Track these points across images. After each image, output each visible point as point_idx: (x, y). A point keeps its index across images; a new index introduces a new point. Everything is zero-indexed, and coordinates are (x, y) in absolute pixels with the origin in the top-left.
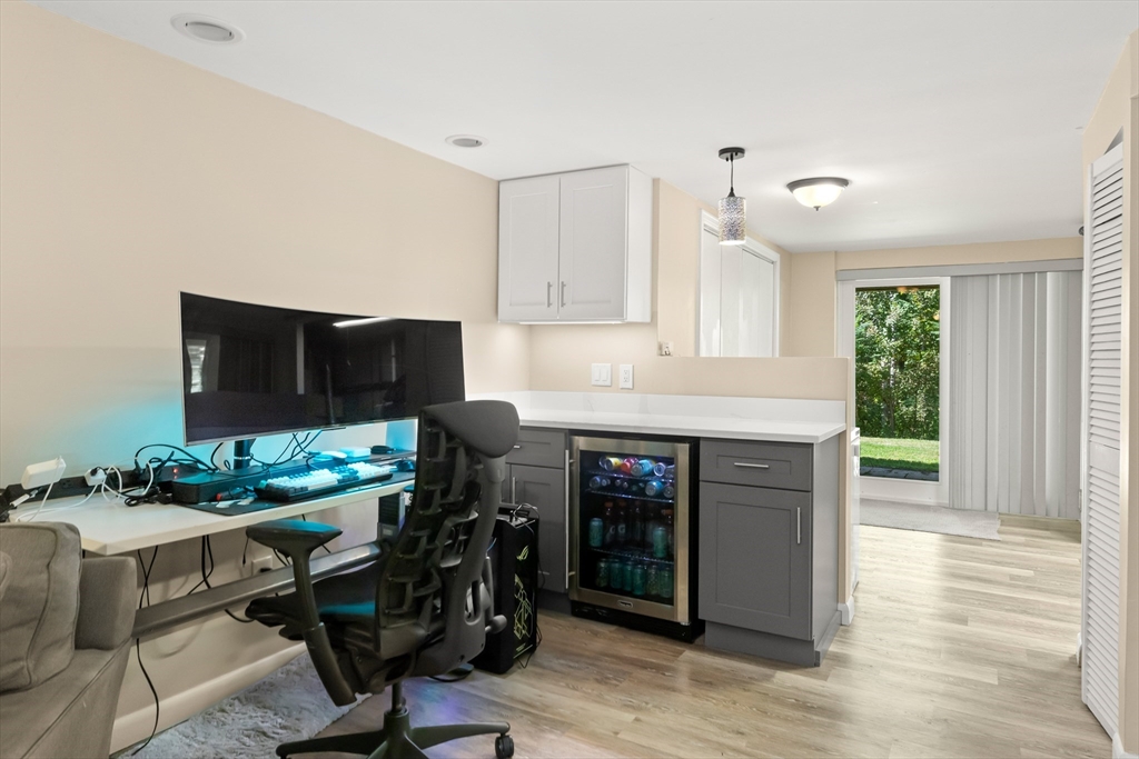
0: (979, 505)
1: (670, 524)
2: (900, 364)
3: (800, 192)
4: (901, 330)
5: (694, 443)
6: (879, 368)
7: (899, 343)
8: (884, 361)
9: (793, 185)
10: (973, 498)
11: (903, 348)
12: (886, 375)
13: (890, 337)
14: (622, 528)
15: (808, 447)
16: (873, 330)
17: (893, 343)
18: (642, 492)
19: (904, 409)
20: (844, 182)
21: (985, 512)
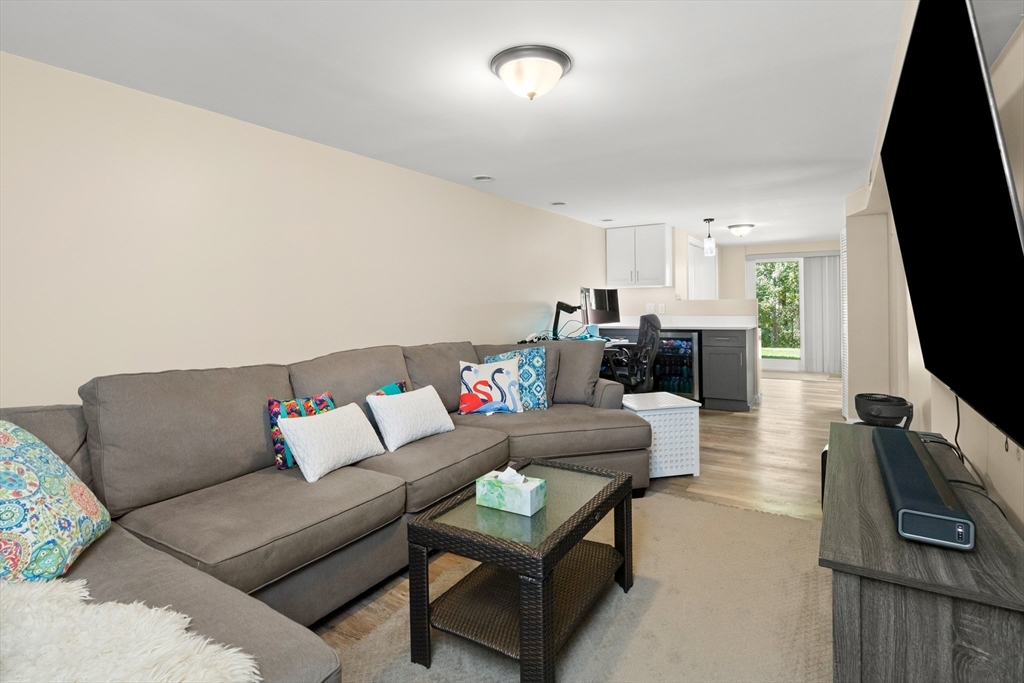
0: (820, 370)
1: (690, 366)
2: (783, 302)
3: (733, 230)
4: (783, 280)
5: (700, 332)
6: (768, 305)
7: (781, 289)
8: (771, 300)
9: (730, 227)
10: (817, 366)
11: (784, 292)
12: (773, 309)
13: (775, 285)
14: (667, 368)
15: (743, 332)
16: (764, 281)
17: (777, 289)
18: (677, 352)
19: (785, 331)
20: (753, 226)
21: (823, 372)
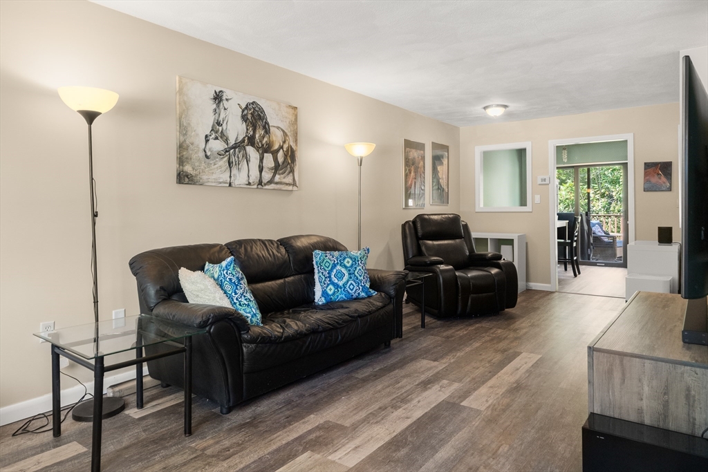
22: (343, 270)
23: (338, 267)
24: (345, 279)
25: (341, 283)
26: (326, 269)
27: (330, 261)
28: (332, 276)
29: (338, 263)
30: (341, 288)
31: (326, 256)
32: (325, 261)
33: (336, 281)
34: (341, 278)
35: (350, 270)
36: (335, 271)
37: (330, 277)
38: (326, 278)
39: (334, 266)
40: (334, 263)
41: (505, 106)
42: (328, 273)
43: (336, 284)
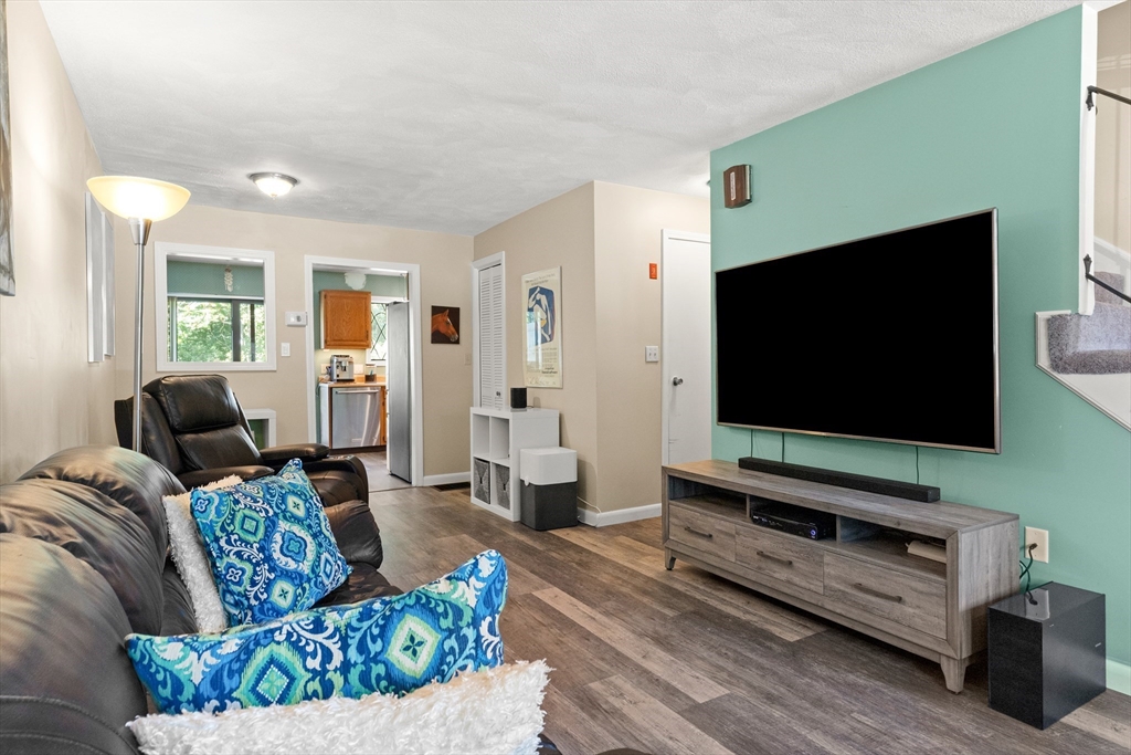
22: (296, 529)
23: (283, 525)
24: (311, 555)
25: (305, 568)
26: (251, 539)
27: (254, 514)
28: (277, 555)
29: (276, 514)
30: (309, 580)
31: (237, 502)
32: (239, 516)
33: (292, 565)
34: (299, 555)
35: (310, 527)
36: (278, 537)
37: (268, 559)
38: (258, 564)
39: (271, 525)
40: (268, 518)
41: (294, 181)
42: (261, 549)
43: (296, 572)
